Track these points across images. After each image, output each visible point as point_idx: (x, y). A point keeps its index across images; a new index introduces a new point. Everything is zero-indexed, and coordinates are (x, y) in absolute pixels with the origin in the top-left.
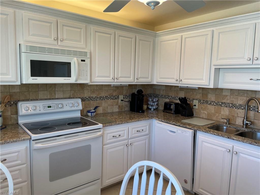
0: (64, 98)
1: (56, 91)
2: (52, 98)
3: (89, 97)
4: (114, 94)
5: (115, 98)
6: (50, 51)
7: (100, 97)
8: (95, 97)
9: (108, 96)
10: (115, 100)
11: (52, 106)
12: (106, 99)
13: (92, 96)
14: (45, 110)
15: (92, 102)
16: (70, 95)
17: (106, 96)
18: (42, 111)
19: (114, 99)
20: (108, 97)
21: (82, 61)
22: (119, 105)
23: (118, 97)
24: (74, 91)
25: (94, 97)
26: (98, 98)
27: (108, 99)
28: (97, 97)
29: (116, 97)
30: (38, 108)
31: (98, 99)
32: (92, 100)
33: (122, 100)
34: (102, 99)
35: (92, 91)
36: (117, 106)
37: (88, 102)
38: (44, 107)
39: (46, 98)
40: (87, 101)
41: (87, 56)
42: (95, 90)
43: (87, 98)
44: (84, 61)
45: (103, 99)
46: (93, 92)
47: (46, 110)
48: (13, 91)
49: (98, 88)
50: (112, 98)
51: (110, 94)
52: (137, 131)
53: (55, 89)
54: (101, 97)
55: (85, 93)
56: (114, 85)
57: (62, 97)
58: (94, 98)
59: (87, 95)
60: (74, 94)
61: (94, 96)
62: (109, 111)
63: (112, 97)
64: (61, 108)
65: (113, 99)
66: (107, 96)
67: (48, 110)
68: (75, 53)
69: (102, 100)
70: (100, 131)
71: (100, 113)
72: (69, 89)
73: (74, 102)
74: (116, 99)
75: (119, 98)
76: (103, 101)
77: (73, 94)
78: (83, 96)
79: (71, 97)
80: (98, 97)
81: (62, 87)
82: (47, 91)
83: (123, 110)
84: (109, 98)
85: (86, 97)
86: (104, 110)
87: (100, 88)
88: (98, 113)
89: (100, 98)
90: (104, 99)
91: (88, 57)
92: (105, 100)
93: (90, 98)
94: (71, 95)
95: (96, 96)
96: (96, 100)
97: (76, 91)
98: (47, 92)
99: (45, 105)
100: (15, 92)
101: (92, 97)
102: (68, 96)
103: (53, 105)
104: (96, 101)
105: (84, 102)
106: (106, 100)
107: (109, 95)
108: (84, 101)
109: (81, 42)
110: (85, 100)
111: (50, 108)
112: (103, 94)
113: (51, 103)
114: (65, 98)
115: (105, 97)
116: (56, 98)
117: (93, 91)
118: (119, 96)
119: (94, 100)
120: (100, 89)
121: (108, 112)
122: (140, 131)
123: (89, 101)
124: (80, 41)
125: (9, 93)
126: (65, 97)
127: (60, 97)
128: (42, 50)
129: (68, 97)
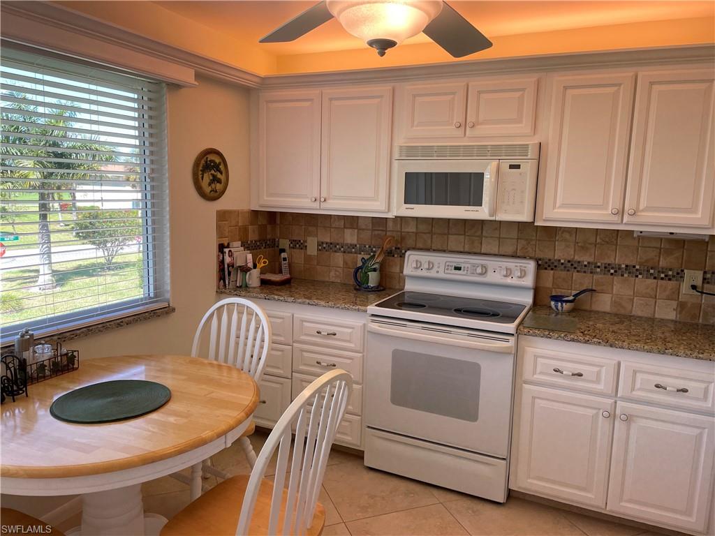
0: (501, 255)
1: (485, 237)
2: (475, 250)
3: (569, 261)
4: (661, 263)
5: (666, 276)
6: (442, 152)
7: (607, 267)
8: (589, 263)
9: (638, 267)
10: (664, 282)
11: (464, 267)
12: (629, 273)
13: (579, 260)
14: (447, 273)
15: (575, 274)
16: (515, 249)
17: (627, 266)
18: (442, 275)
19: (662, 279)
20: (637, 270)
21: (512, 167)
22: (680, 300)
23: (680, 275)
24: (527, 240)
25: (586, 263)
26: (599, 267)
27: (637, 276)
28: (597, 263)
29: (670, 273)
30: (436, 267)
31: (598, 270)
32: (578, 271)
33: (694, 287)
34: (612, 271)
35: (580, 244)
36: (674, 304)
37: (563, 274)
38: (447, 267)
39: (462, 250)
40: (561, 270)
41: (527, 156)
42: (590, 244)
43: (562, 264)
44: (518, 167)
45: (615, 271)
46: (584, 249)
47: (450, 273)
48: (407, 230)
49: (600, 238)
50: (651, 274)
51: (647, 261)
52: (657, 386)
53: (482, 233)
54: (609, 265)
55: (556, 248)
56: (641, 232)
57: (497, 253)
58: (585, 266)
59: (564, 255)
60: (526, 249)
61: (586, 259)
62: (637, 311)
63: (652, 271)
64: (481, 274)
65: (655, 278)
66: (634, 267)
67: (453, 274)
68: (496, 152)
69: (612, 274)
70: (507, 341)
71: (603, 310)
72: (514, 234)
73: (516, 266)
74: (670, 280)
75: (682, 277)
76: (615, 278)
77: (523, 248)
78: (551, 257)
79: (518, 255)
80: (599, 264)
81: (496, 229)
82: (465, 235)
83: (701, 321)
84: (640, 274)
85: (560, 260)
86: (615, 303)
87: (607, 240)
88: (598, 309)
89: (605, 268)
90: (620, 272)
91: (529, 157)
92: (622, 275)
93: (572, 265)
94: (518, 251)
95: (591, 260)
96: (591, 273)
97: (532, 240)
98: (463, 236)
99: (450, 264)
100: (408, 232)
101: (579, 262)
102: (510, 250)
103: (466, 265)
104: (591, 275)
105: (552, 272)
106: (626, 275)
107: (640, 265)
108: (552, 269)
109: (520, 122)
110: (556, 266)
111: (457, 272)
112: (619, 258)
113: (462, 260)
114: (504, 256)
115: (623, 266)
116: (482, 252)
117: (582, 247)
118: (686, 271)
119: (585, 272)
120: (607, 243)
121: (632, 315)
122: (666, 389)
123: (568, 271)
124: (518, 120)
125: (399, 233)
126: (503, 253)
127: (492, 252)
128: (427, 152)
129: (510, 253)
